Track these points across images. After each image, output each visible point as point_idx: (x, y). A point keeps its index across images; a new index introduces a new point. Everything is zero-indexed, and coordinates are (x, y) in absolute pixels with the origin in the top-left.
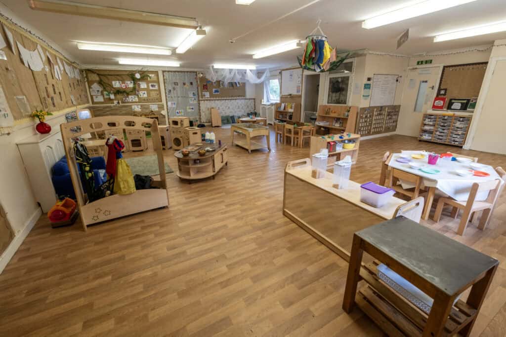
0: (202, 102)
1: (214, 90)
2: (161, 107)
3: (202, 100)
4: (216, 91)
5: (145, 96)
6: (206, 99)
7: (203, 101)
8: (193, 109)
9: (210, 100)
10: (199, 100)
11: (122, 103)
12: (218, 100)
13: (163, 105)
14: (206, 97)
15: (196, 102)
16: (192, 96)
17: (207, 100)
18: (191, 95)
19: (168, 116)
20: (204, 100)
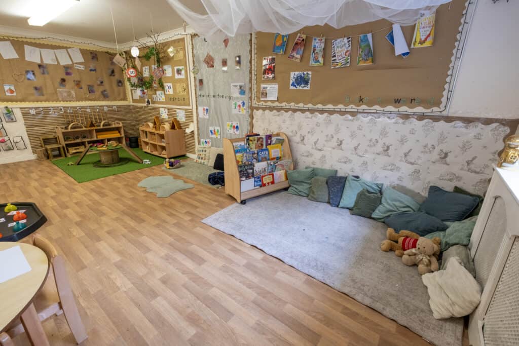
0: (258, 114)
1: (293, 75)
2: (189, 116)
3: (258, 109)
4: (302, 80)
5: (171, 92)
6: (269, 104)
7: (261, 111)
8: (237, 127)
9: (279, 109)
10: (252, 108)
11: (152, 103)
12: (303, 111)
13: (192, 112)
14: (269, 98)
15: (244, 112)
16: (239, 95)
17: (271, 109)
18: (236, 93)
19: (198, 135)
20: (264, 109)
